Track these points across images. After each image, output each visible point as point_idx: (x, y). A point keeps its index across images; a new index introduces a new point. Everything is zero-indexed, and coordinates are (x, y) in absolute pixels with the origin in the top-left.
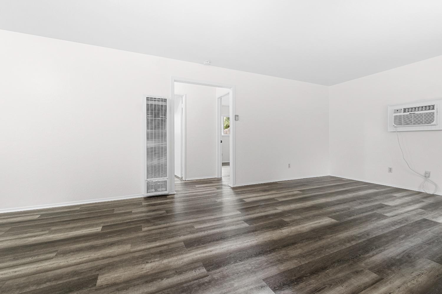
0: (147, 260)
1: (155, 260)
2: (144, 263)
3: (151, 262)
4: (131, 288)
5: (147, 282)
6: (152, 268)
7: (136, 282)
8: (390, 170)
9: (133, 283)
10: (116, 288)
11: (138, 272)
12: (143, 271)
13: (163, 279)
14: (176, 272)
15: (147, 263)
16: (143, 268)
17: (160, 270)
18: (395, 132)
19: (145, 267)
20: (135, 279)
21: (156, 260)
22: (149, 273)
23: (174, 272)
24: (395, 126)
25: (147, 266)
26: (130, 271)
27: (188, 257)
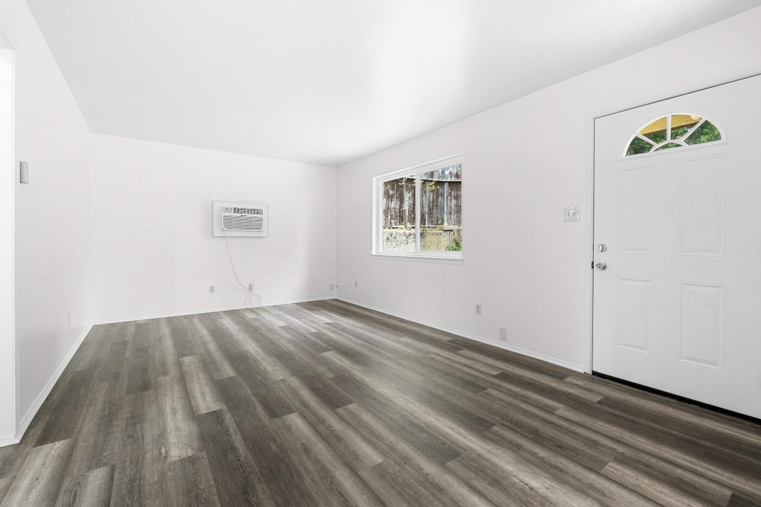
0: (528, 492)
1: (518, 481)
2: (537, 492)
3: (526, 484)
4: (586, 482)
5: (561, 471)
6: (536, 478)
7: (574, 482)
8: (212, 289)
9: (578, 484)
10: (604, 499)
11: (558, 491)
12: (551, 485)
13: (542, 457)
14: (519, 449)
15: (532, 489)
16: (547, 488)
17: (532, 467)
18: (224, 237)
19: (542, 487)
20: (571, 486)
21: (516, 480)
22: (548, 476)
23: (521, 452)
24: (225, 229)
25: (538, 486)
26: (567, 502)
27: (482, 447)
